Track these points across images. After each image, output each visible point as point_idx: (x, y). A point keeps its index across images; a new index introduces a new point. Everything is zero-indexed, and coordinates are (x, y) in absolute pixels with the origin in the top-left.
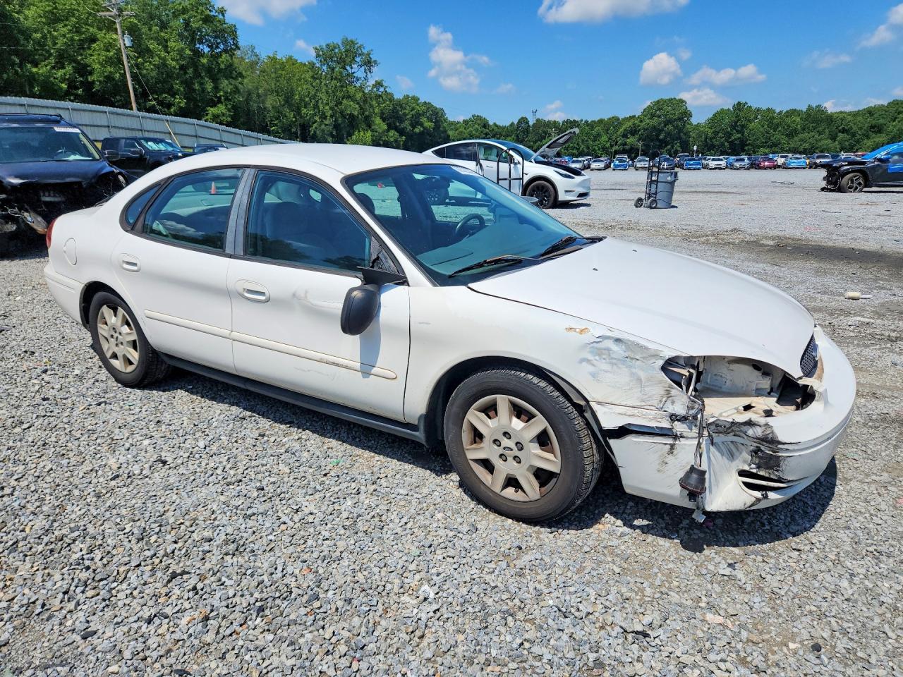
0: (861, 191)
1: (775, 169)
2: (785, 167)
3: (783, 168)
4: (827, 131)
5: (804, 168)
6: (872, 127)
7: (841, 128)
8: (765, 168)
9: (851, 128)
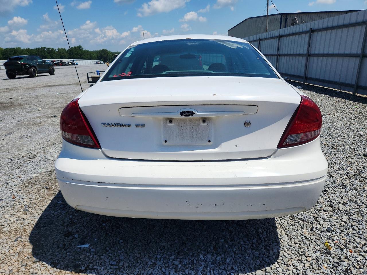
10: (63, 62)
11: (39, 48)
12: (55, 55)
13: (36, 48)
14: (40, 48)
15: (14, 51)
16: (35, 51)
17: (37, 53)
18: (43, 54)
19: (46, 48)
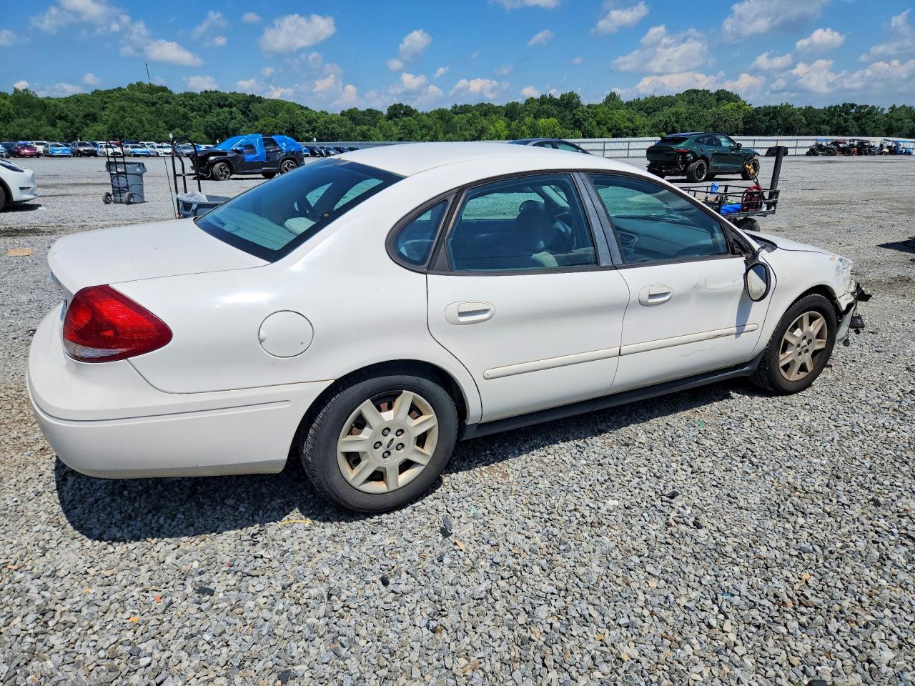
0: (229, 179)
1: (38, 157)
2: (47, 155)
3: (46, 156)
4: (44, 117)
5: (70, 156)
6: (86, 116)
7: (56, 115)
8: (24, 156)
9: (67, 115)
10: (867, 144)
11: (836, 107)
12: (873, 125)
13: (830, 107)
14: (841, 106)
15: (772, 115)
16: (825, 114)
17: (827, 119)
18: (842, 122)
19: (856, 105)
